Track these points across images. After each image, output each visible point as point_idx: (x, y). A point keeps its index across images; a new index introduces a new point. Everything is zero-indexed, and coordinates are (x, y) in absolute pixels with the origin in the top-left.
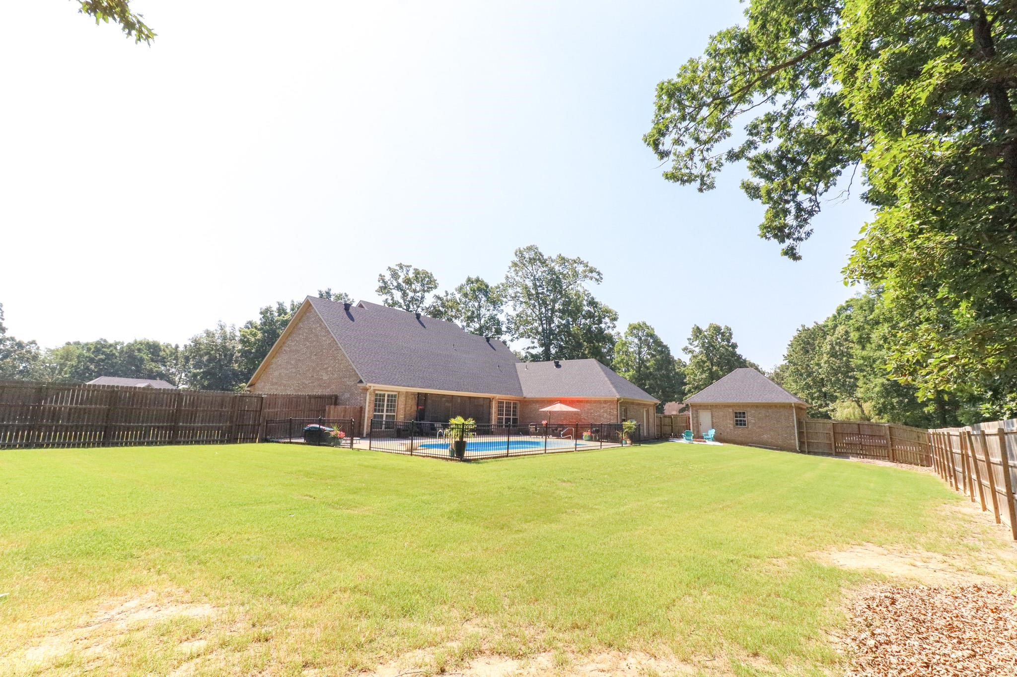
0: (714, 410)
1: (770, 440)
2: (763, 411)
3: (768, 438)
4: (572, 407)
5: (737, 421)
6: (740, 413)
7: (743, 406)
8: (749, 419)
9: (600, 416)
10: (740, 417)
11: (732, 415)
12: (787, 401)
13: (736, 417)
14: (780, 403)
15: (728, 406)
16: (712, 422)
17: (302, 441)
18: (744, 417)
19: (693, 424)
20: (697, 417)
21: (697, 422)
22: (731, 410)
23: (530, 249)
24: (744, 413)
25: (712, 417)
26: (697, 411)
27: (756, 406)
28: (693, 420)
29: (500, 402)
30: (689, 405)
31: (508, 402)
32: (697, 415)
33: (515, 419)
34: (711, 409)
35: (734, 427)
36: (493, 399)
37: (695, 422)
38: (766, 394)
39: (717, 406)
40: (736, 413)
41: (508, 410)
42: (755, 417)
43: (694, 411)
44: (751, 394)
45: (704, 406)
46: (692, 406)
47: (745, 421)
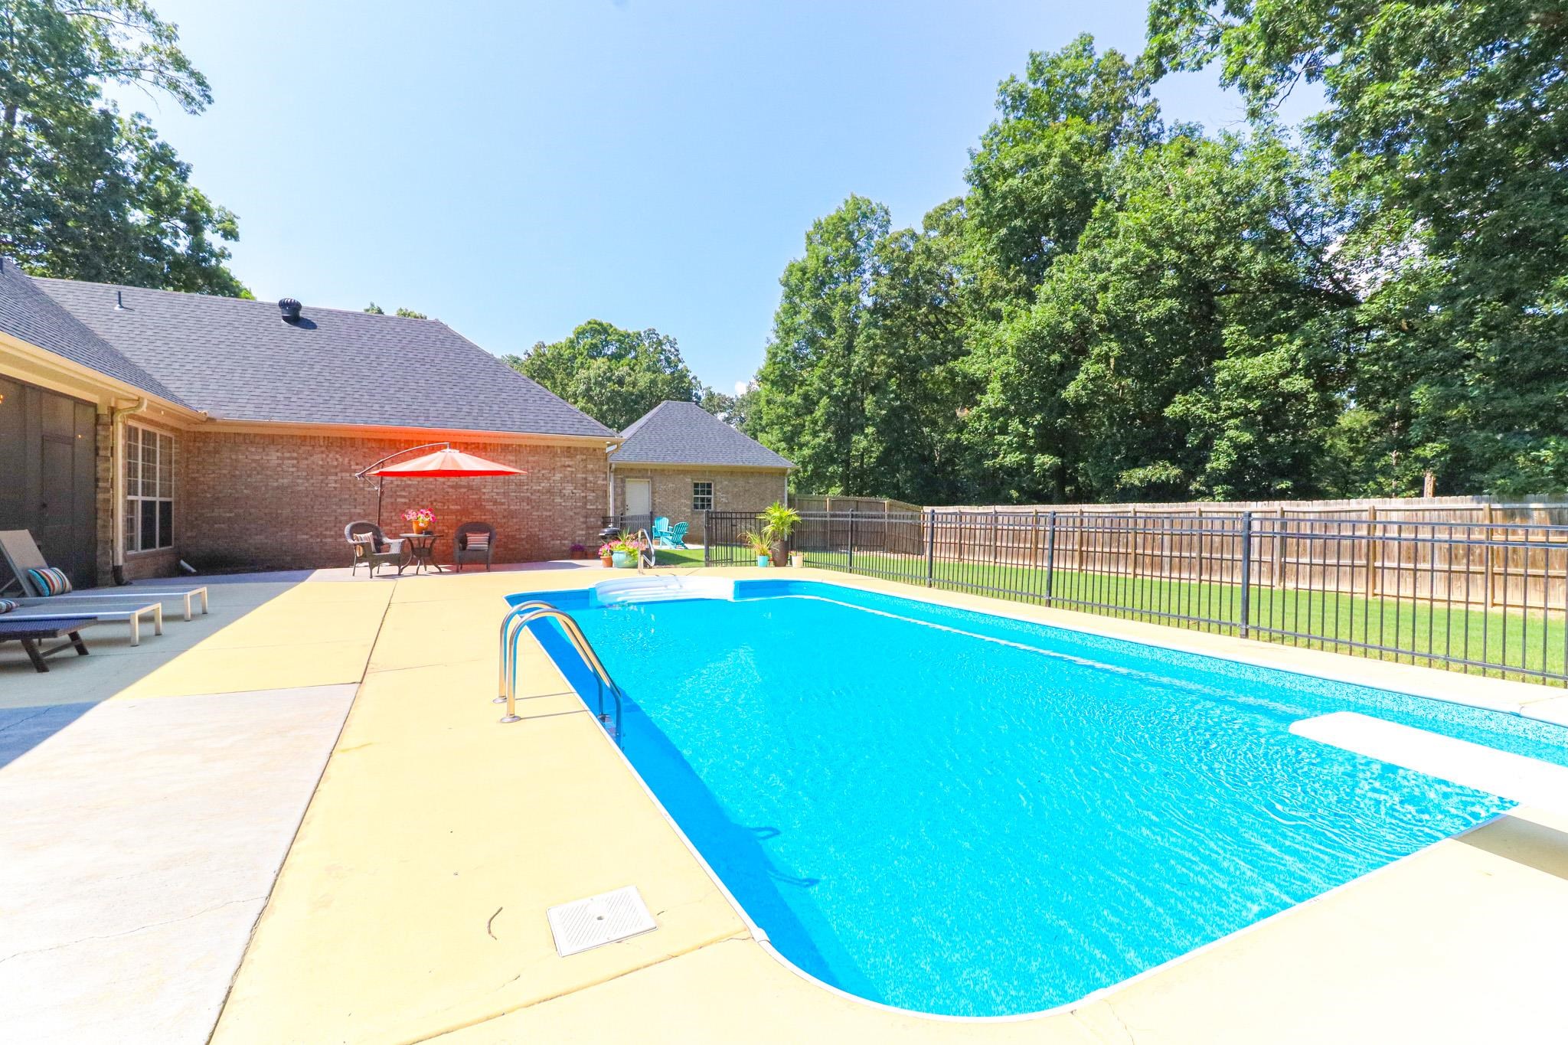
0: (657, 478)
2: (741, 482)
5: (697, 499)
6: (703, 485)
7: (710, 472)
8: (718, 496)
9: (548, 491)
10: (703, 492)
11: (691, 489)
12: (780, 465)
13: (696, 493)
14: (768, 468)
15: (685, 471)
16: (653, 504)
18: (709, 493)
19: (616, 507)
20: (623, 493)
21: (623, 502)
22: (689, 480)
24: (709, 485)
26: (623, 481)
27: (732, 472)
28: (615, 500)
29: (131, 433)
30: (613, 466)
31: (149, 437)
32: (623, 488)
33: (166, 507)
34: (651, 478)
35: (693, 513)
36: (113, 411)
37: (619, 504)
38: (742, 452)
39: (663, 470)
40: (696, 485)
41: (148, 471)
42: (727, 493)
43: (619, 481)
44: (718, 449)
45: (640, 471)
46: (616, 470)
47: (709, 500)
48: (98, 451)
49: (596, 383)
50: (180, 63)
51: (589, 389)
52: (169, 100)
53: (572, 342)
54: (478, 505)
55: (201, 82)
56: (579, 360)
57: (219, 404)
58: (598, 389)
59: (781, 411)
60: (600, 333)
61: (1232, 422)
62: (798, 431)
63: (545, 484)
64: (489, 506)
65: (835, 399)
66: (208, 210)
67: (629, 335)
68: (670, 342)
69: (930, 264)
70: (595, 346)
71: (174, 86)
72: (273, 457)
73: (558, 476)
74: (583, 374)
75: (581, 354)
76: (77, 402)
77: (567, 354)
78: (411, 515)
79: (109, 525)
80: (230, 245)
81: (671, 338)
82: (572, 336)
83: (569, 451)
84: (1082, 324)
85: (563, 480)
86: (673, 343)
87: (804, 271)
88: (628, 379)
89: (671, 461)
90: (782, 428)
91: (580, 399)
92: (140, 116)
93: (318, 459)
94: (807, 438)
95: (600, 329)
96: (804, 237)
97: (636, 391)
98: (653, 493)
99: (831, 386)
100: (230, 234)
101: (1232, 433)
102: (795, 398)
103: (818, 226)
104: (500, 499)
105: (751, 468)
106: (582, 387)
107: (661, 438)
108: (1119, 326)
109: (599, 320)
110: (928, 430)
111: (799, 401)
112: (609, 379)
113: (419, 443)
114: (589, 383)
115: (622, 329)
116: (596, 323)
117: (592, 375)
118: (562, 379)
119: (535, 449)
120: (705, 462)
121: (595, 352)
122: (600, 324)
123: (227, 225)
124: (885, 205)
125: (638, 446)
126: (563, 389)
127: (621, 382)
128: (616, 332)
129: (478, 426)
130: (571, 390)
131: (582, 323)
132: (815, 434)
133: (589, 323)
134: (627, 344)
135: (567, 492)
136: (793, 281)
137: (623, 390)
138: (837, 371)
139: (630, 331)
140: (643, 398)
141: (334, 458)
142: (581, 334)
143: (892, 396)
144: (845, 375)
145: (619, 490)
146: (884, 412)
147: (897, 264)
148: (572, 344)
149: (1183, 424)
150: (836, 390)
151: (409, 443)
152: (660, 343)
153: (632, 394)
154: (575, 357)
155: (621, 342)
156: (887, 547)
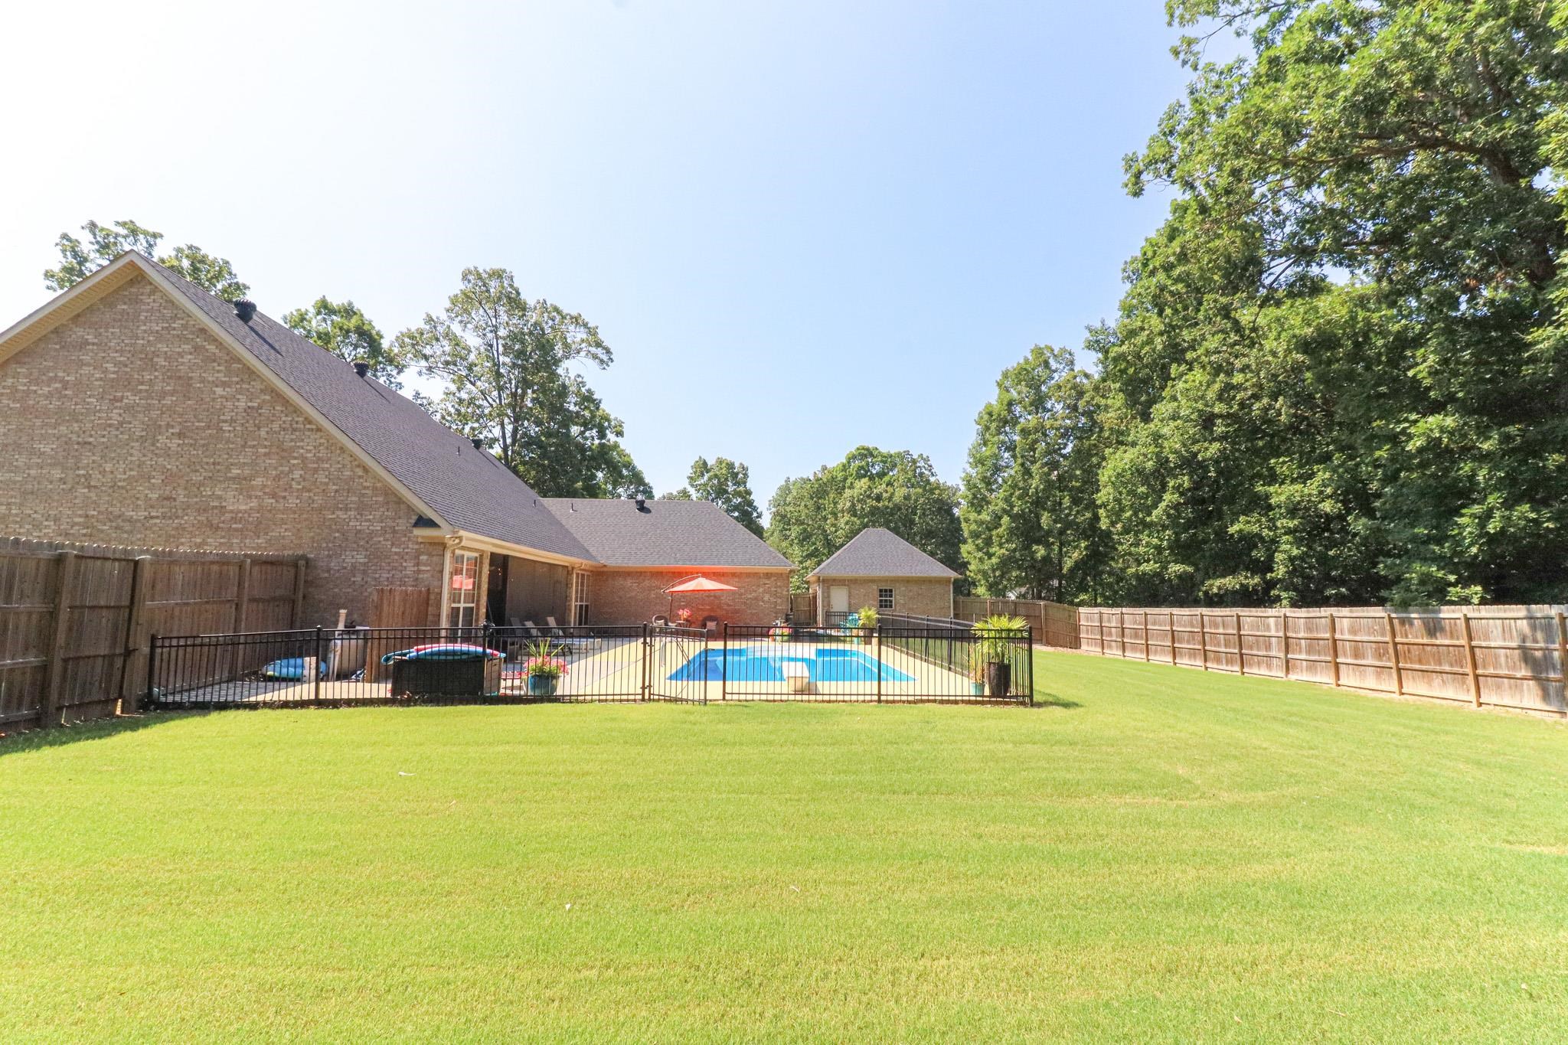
0: (853, 586)
2: (915, 588)
4: (721, 582)
5: (881, 601)
6: (886, 591)
7: (891, 580)
8: (898, 598)
9: (756, 599)
10: (886, 596)
11: (877, 593)
12: (945, 575)
13: (881, 596)
14: (935, 578)
15: (872, 581)
16: (850, 604)
17: (383, 690)
18: (891, 596)
19: (823, 607)
20: (829, 597)
21: (829, 602)
22: (875, 587)
23: (498, 274)
24: (891, 591)
26: (828, 588)
27: (907, 581)
28: (823, 603)
29: (578, 574)
30: (822, 578)
31: (583, 575)
32: (829, 593)
33: (587, 606)
34: (849, 585)
35: (879, 610)
36: (573, 568)
37: (826, 604)
38: (917, 565)
39: (857, 580)
40: (881, 591)
41: (582, 591)
42: (905, 595)
43: (826, 588)
44: (898, 564)
45: (839, 581)
46: (824, 581)
47: (891, 601)
48: (568, 585)
49: (858, 501)
50: (599, 344)
51: (853, 505)
52: (593, 364)
53: (844, 466)
54: (719, 607)
55: (608, 351)
56: (849, 481)
57: (608, 558)
60: (867, 456)
61: (1285, 538)
62: (988, 542)
63: (754, 594)
64: (725, 607)
66: (609, 420)
67: (891, 456)
68: (924, 459)
69: (1096, 399)
70: (862, 468)
71: (595, 357)
72: (629, 582)
73: (761, 590)
74: (848, 493)
75: (851, 476)
76: (563, 566)
77: (840, 476)
78: (681, 612)
79: (569, 615)
80: (619, 440)
81: (924, 456)
82: (844, 461)
83: (768, 575)
84: (1162, 462)
85: (765, 592)
87: (990, 414)
88: (885, 495)
89: (862, 573)
92: (579, 376)
93: (647, 583)
95: (867, 453)
96: (996, 382)
97: (891, 505)
98: (850, 595)
99: (1012, 506)
100: (619, 434)
101: (1284, 547)
102: (984, 516)
104: (730, 603)
105: (922, 577)
106: (848, 504)
107: (858, 557)
108: (1190, 463)
109: (866, 445)
111: (988, 519)
112: (869, 497)
113: (692, 573)
115: (885, 451)
116: (863, 448)
117: (856, 493)
118: (834, 496)
119: (749, 575)
120: (888, 574)
121: (862, 473)
122: (868, 449)
123: (619, 429)
125: (840, 564)
126: (835, 505)
127: (879, 498)
128: (880, 454)
129: (719, 563)
130: (840, 507)
131: (852, 449)
133: (858, 448)
134: (890, 461)
135: (766, 599)
136: (984, 422)
137: (880, 505)
139: (892, 452)
140: (900, 509)
141: (655, 582)
142: (852, 458)
144: (1024, 496)
145: (826, 594)
146: (1059, 525)
148: (844, 468)
149: (1250, 541)
150: (1016, 509)
151: (687, 574)
152: (916, 460)
153: (887, 507)
154: (845, 479)
155: (885, 462)
156: (1044, 640)
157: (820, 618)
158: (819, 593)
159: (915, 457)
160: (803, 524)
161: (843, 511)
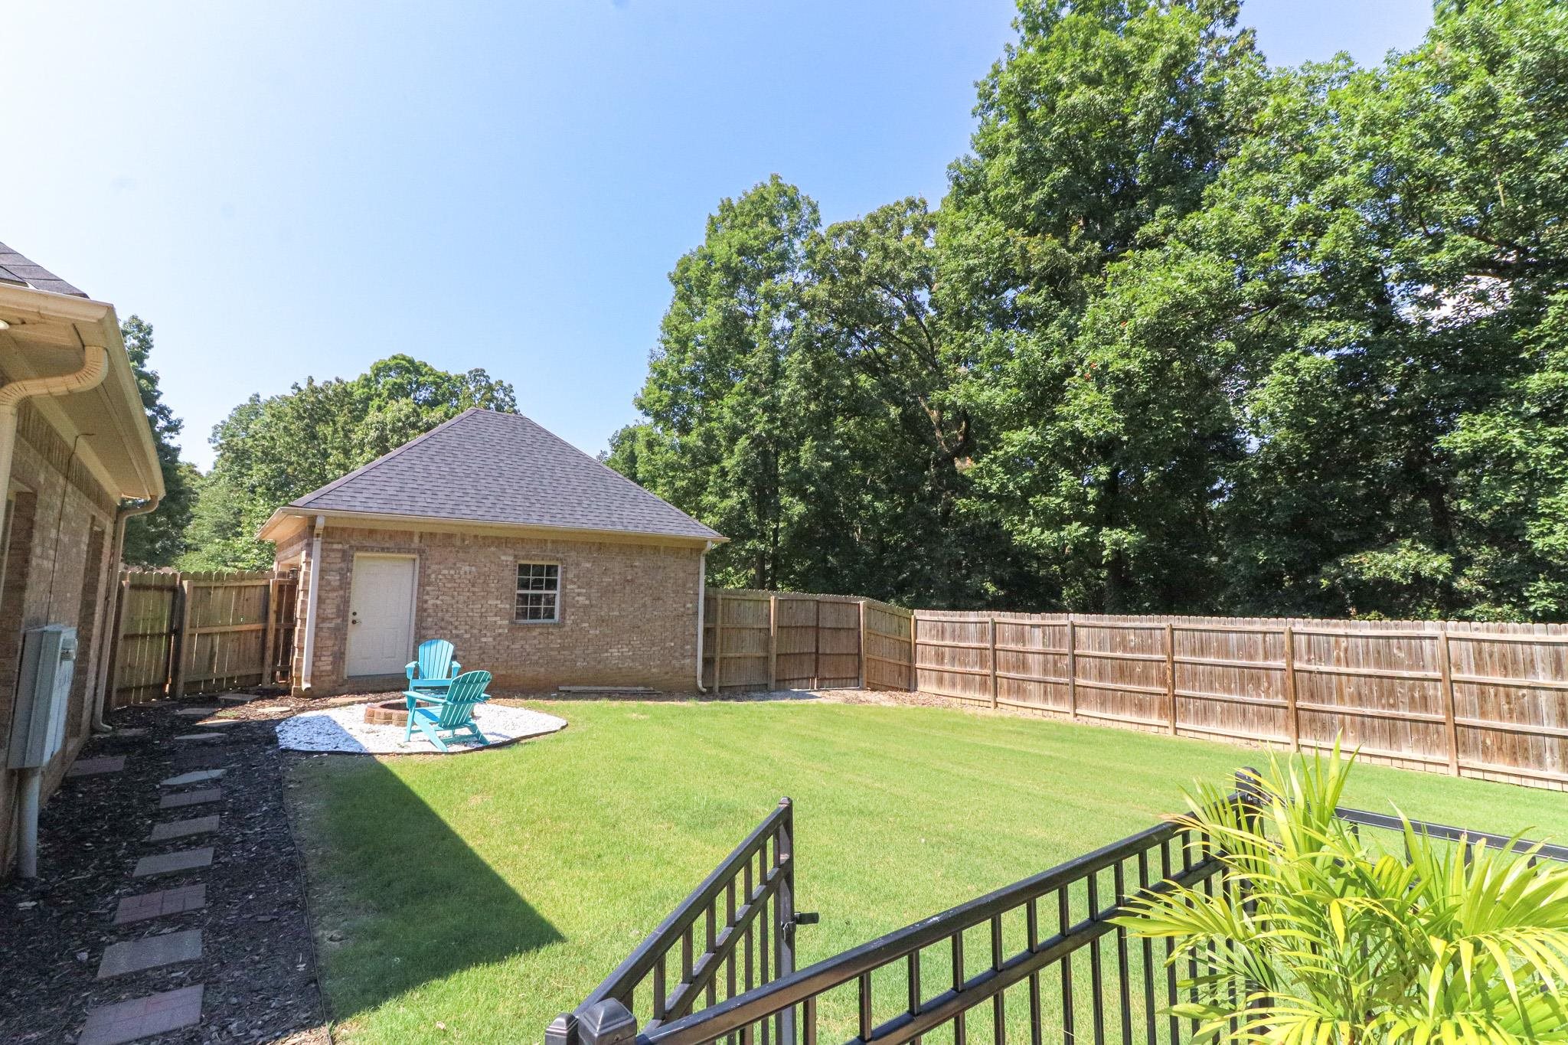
0: (432, 553)
1: (628, 663)
2: (617, 566)
3: (622, 658)
5: (524, 598)
6: (538, 569)
7: (555, 542)
8: (570, 593)
10: (537, 585)
11: (512, 577)
12: (693, 534)
13: (524, 585)
14: (671, 540)
15: (501, 540)
16: (421, 610)
18: (551, 585)
19: (320, 619)
20: (345, 585)
21: (343, 610)
22: (507, 558)
24: (551, 570)
25: (423, 584)
26: (346, 557)
27: (601, 545)
28: (321, 601)
30: (320, 523)
32: (345, 574)
34: (421, 552)
35: (513, 627)
37: (330, 610)
38: (621, 506)
39: (450, 536)
40: (524, 569)
42: (589, 585)
43: (335, 557)
44: (573, 499)
45: (392, 535)
46: (329, 532)
47: (551, 601)
49: (393, 430)
53: (367, 379)
56: (375, 401)
58: (396, 438)
59: (671, 456)
60: (408, 371)
62: (697, 488)
65: (756, 441)
67: (449, 379)
68: (505, 389)
69: (888, 265)
70: (401, 386)
75: (379, 396)
77: (358, 393)
81: (505, 384)
82: (369, 373)
86: (508, 390)
89: (471, 517)
90: (671, 483)
91: (367, 448)
94: (712, 499)
95: (411, 367)
96: (706, 221)
98: (422, 585)
102: (694, 439)
103: (727, 207)
105: (639, 537)
106: (373, 434)
107: (452, 471)
109: (409, 355)
110: (869, 497)
111: (700, 443)
114: (383, 429)
115: (440, 369)
116: (404, 359)
117: (388, 420)
118: (346, 423)
120: (546, 522)
121: (398, 391)
122: (411, 362)
124: (814, 200)
125: (395, 482)
126: (346, 436)
128: (432, 373)
130: (356, 437)
131: (385, 357)
132: (724, 494)
133: (395, 358)
134: (446, 388)
136: (691, 275)
138: (759, 401)
139: (452, 374)
142: (381, 370)
143: (838, 442)
144: (771, 408)
145: (334, 579)
146: (827, 464)
147: (842, 262)
148: (367, 382)
152: (490, 388)
154: (369, 398)
155: (438, 386)
156: (864, 680)
157: (303, 661)
158: (309, 575)
159: (492, 381)
160: (280, 460)
161: (361, 445)
